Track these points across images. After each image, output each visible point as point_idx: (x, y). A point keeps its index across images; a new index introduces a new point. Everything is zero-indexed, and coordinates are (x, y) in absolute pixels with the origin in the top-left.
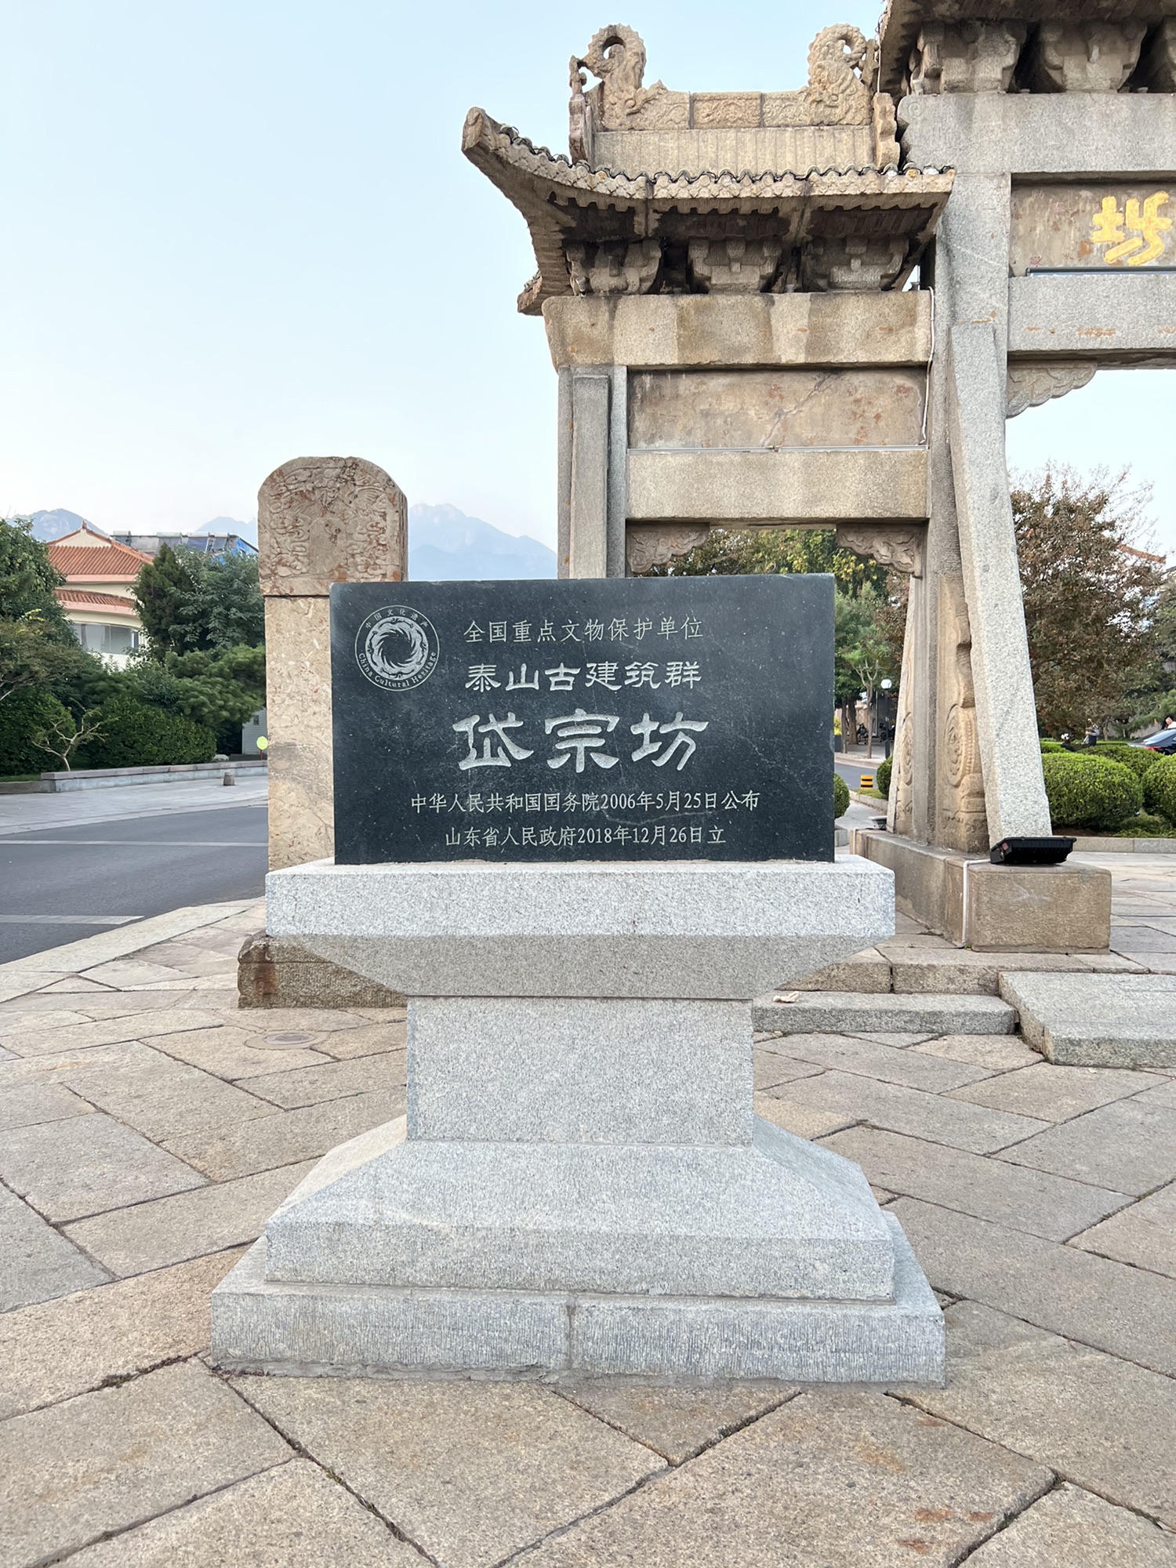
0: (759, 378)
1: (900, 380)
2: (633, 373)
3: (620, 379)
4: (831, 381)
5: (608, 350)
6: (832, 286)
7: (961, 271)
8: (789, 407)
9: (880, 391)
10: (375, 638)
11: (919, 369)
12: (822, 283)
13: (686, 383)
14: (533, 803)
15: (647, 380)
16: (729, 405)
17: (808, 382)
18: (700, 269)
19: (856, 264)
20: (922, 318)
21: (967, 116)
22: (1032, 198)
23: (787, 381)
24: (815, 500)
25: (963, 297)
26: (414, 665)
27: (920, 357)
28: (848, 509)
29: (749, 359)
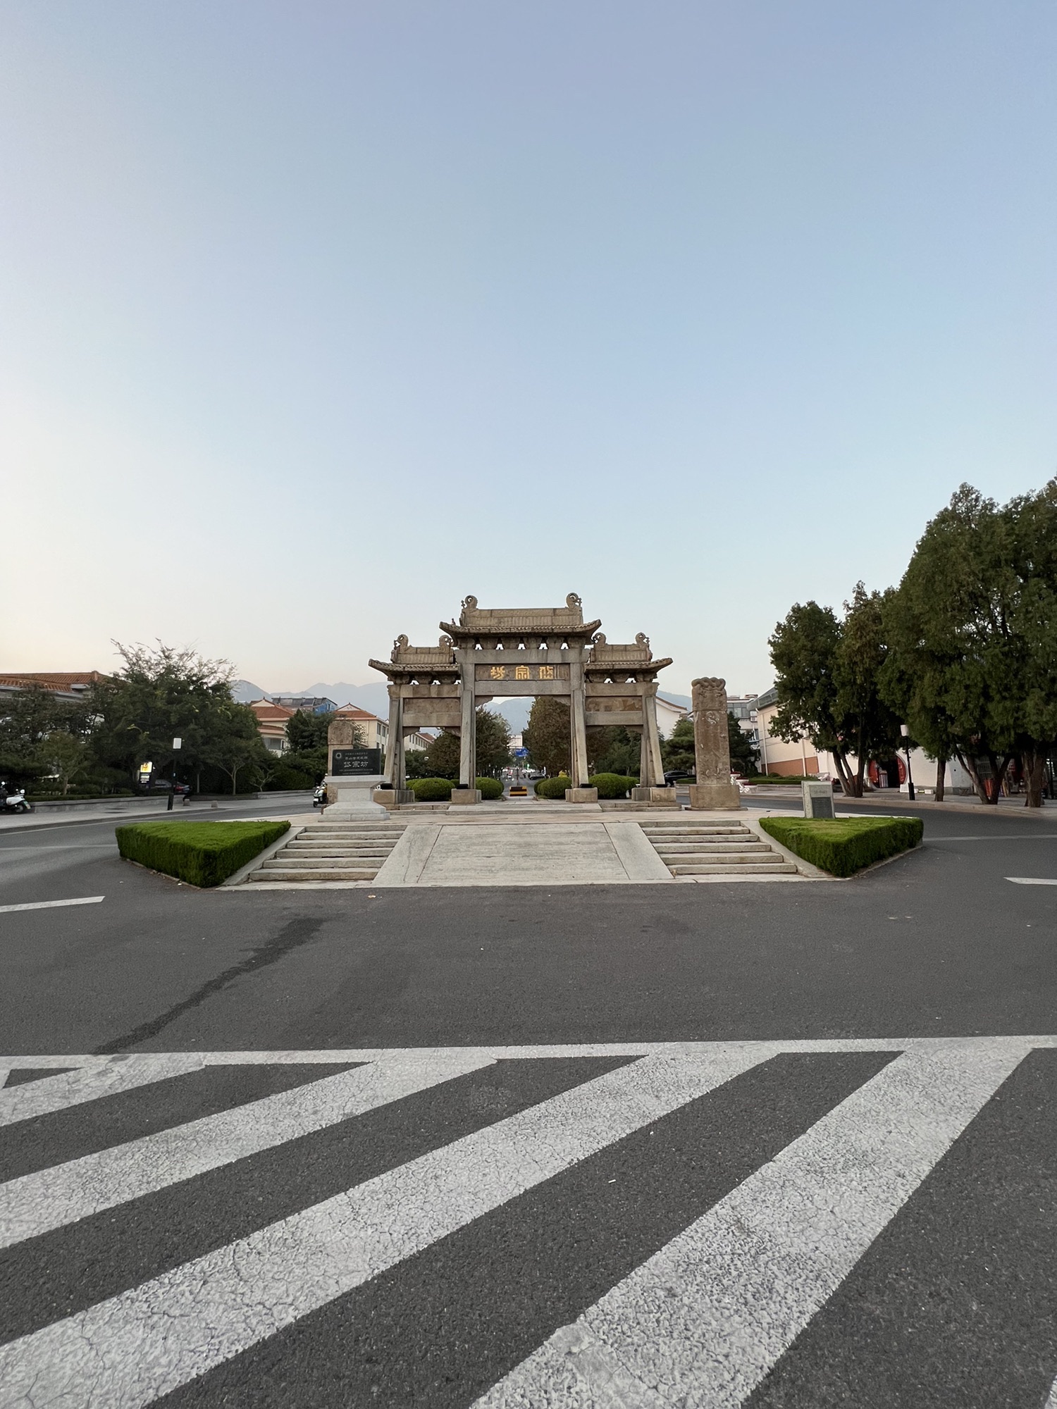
0: (428, 700)
1: (453, 700)
2: (404, 699)
3: (402, 700)
4: (442, 700)
5: (399, 695)
7: (465, 681)
8: (434, 706)
11: (459, 698)
13: (415, 701)
15: (407, 700)
16: (423, 704)
17: (438, 701)
19: (446, 679)
20: (459, 689)
21: (466, 653)
22: (479, 668)
23: (434, 700)
25: (466, 685)
27: (459, 696)
28: (445, 724)
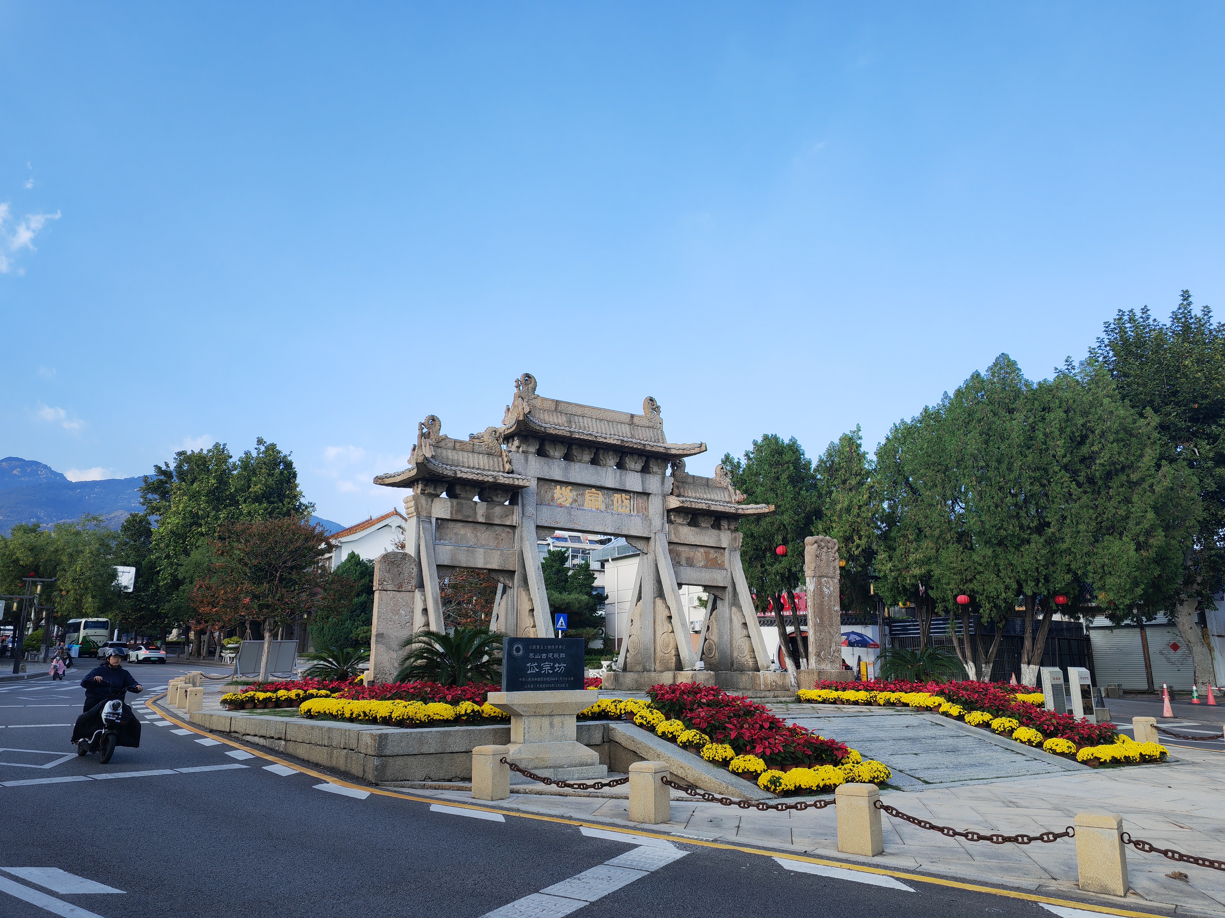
0: (471, 525)
1: (508, 530)
2: (437, 519)
3: (434, 521)
4: (490, 528)
5: (431, 512)
6: (492, 501)
7: (525, 502)
8: (479, 534)
9: (503, 532)
10: (514, 648)
11: (513, 527)
12: (489, 500)
13: (452, 524)
14: (539, 679)
15: (439, 521)
16: (462, 532)
17: (484, 528)
18: (458, 492)
19: (499, 496)
20: (515, 513)
21: (527, 460)
22: (541, 483)
23: (479, 527)
24: (486, 563)
25: (526, 509)
26: (520, 653)
27: (514, 524)
28: (495, 566)
29: (470, 520)
